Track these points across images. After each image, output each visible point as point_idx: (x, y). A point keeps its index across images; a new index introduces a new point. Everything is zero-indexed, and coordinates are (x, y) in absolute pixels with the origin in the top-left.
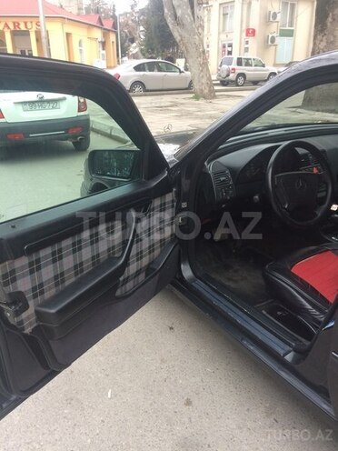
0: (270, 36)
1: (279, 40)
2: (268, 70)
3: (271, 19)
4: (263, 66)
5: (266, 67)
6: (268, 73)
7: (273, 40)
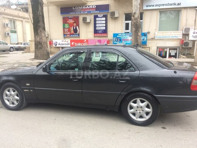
0: (7, 33)
1: (10, 34)
2: (9, 46)
3: (6, 26)
4: (7, 44)
5: (8, 45)
6: (10, 47)
7: (8, 34)
